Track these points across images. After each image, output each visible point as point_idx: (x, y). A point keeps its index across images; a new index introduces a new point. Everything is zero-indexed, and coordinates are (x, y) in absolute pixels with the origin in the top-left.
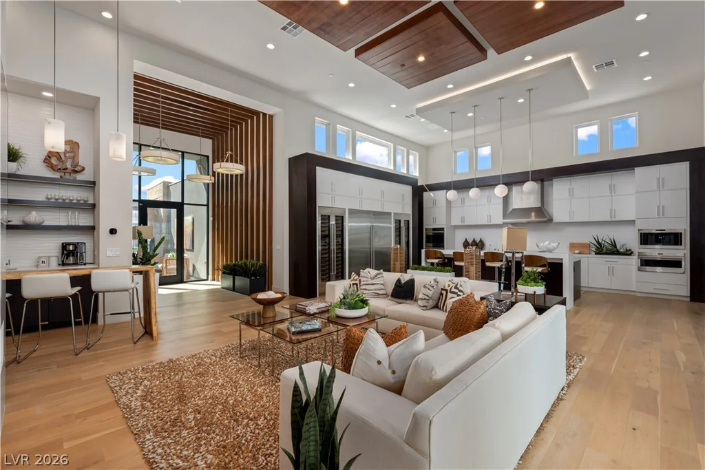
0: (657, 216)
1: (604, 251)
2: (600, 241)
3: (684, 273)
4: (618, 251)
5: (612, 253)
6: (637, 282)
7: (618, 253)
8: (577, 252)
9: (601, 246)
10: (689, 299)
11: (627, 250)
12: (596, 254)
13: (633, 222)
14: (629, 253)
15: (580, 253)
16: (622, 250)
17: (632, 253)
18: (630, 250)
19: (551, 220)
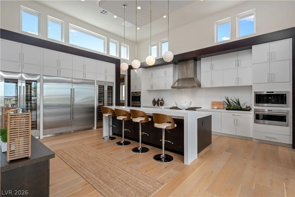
0: (267, 82)
1: (231, 108)
2: (230, 100)
3: (288, 126)
4: (241, 108)
5: (237, 110)
6: (253, 131)
7: (241, 109)
8: (215, 107)
9: (230, 104)
10: (291, 147)
11: (247, 107)
12: (227, 109)
13: (251, 87)
14: (248, 109)
15: (218, 109)
16: (244, 107)
17: (251, 109)
18: (250, 107)
19: (199, 85)
